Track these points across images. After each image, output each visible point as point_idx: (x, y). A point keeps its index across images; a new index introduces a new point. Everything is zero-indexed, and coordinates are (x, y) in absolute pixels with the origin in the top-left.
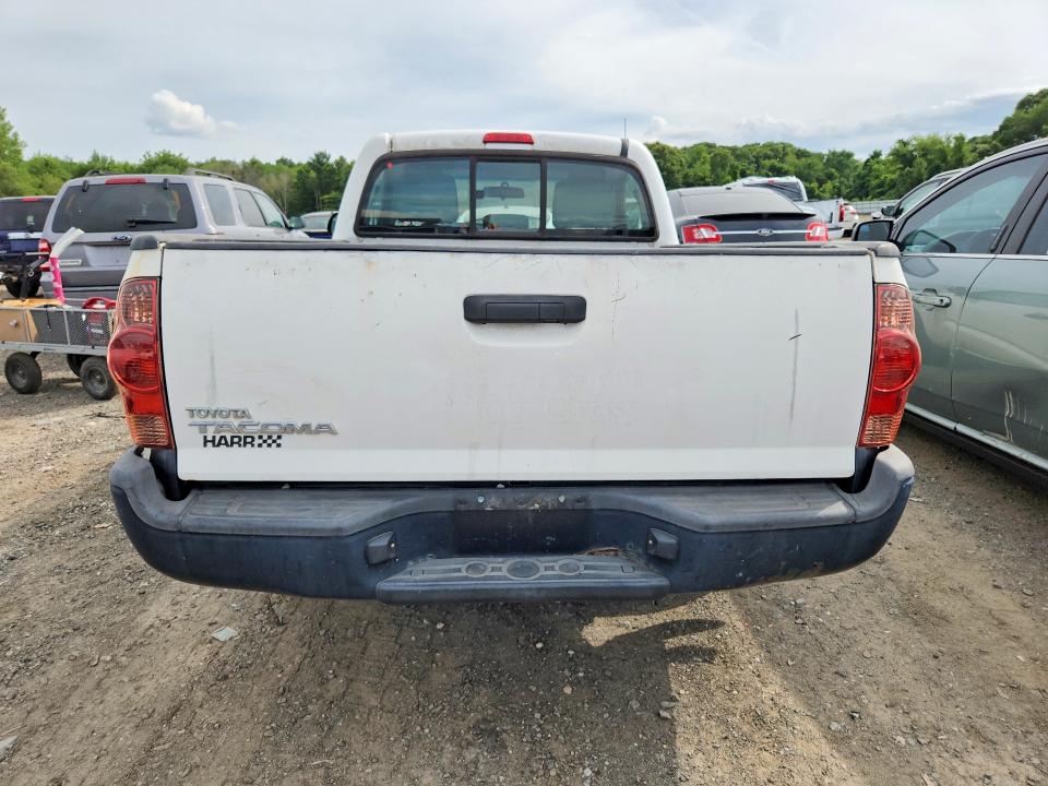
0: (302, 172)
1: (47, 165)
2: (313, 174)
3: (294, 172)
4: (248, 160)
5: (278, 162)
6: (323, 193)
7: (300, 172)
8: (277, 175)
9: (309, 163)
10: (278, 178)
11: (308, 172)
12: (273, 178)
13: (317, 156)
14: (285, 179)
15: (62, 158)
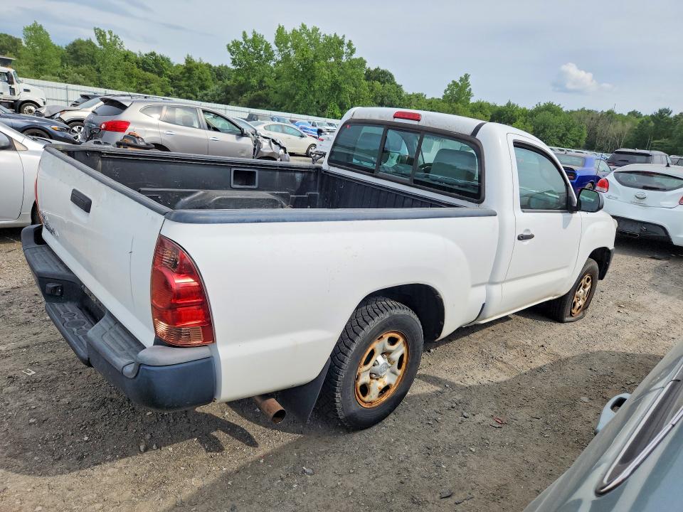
0: (645, 122)
1: (481, 107)
2: (652, 124)
3: (638, 121)
4: (605, 111)
5: (629, 113)
6: (654, 139)
7: (642, 122)
8: (623, 122)
9: (652, 116)
10: (624, 125)
11: (649, 122)
12: (620, 124)
13: (660, 111)
14: (628, 125)
15: (491, 103)
